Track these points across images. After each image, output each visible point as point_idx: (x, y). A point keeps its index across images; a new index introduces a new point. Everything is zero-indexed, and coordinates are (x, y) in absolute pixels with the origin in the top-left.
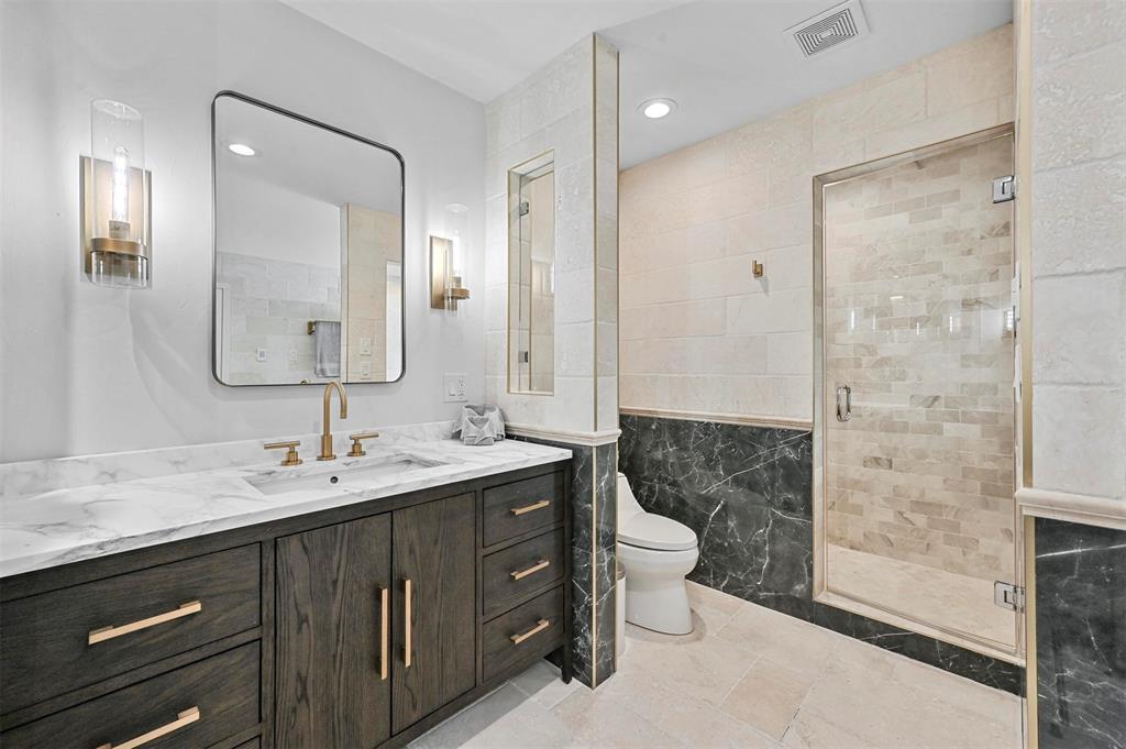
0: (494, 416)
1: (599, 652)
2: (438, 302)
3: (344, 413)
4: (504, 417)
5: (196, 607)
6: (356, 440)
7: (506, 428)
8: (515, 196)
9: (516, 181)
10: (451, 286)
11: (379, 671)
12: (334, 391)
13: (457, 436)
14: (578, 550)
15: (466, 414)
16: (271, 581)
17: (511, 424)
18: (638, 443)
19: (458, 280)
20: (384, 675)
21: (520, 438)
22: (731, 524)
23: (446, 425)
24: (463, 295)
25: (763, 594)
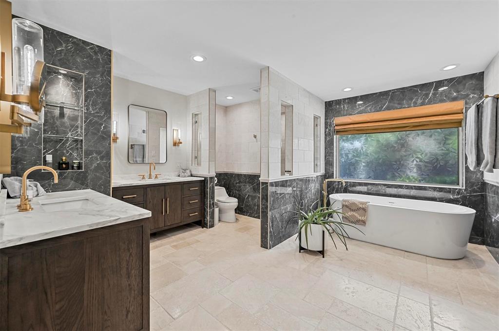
0: (188, 171)
1: (210, 221)
2: (175, 144)
3: (155, 169)
4: (191, 172)
5: (135, 196)
6: (156, 175)
7: (191, 174)
8: (194, 119)
9: (194, 115)
10: (178, 141)
11: (163, 214)
12: (152, 165)
13: (179, 176)
14: (205, 200)
15: (181, 171)
16: (145, 194)
17: (192, 173)
18: (230, 181)
19: (180, 140)
20: (164, 214)
21: (194, 176)
22: (250, 199)
23: (177, 173)
24: (181, 143)
25: (256, 215)
